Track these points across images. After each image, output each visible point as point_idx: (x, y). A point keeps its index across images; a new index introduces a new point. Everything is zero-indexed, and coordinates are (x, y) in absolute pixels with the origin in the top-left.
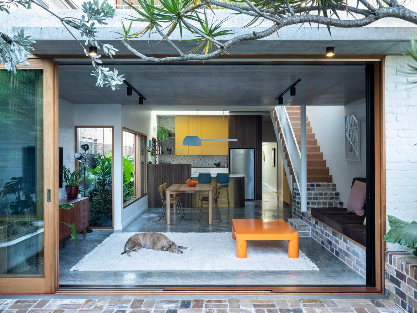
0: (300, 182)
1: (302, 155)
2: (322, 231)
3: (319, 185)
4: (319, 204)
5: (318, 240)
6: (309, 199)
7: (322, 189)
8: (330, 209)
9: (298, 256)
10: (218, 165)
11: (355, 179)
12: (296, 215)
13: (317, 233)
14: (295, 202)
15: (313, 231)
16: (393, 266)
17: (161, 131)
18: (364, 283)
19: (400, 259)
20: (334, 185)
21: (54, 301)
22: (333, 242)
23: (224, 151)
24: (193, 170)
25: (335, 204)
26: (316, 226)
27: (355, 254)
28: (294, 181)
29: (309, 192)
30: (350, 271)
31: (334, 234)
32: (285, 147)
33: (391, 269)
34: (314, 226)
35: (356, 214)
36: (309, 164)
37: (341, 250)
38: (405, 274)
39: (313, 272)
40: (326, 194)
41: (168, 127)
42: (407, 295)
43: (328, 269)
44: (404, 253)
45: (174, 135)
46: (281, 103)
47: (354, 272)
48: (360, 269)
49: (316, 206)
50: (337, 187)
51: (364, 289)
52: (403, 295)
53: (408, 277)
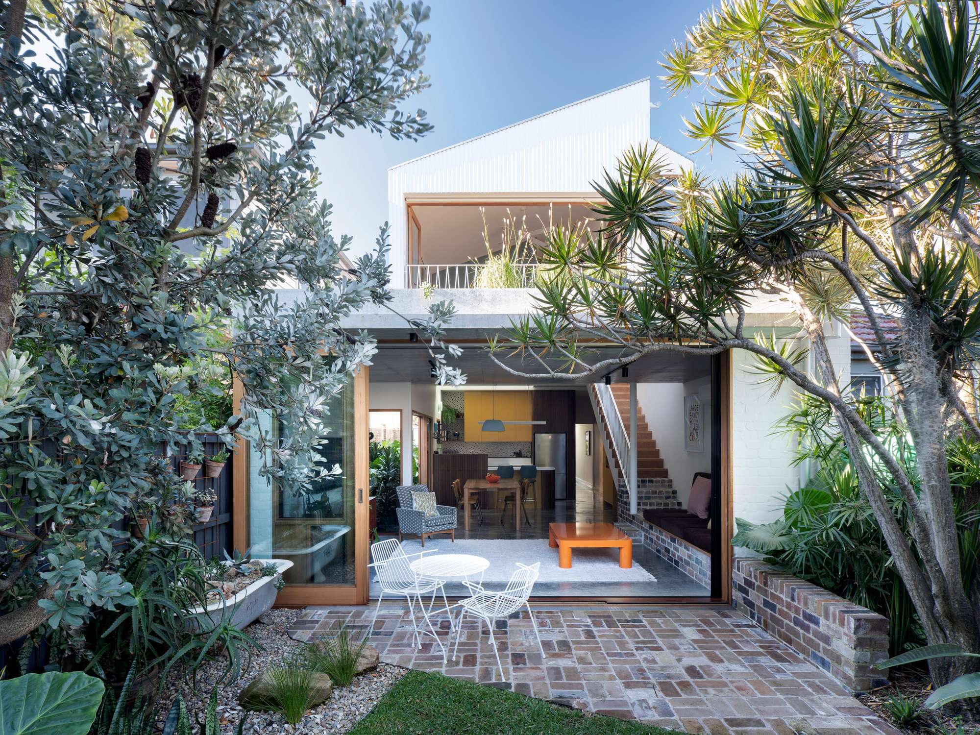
0: (628, 477)
1: (631, 445)
2: (657, 537)
3: (651, 481)
4: (651, 504)
5: (653, 548)
6: (639, 498)
7: (656, 486)
8: (665, 510)
9: (631, 567)
10: (519, 455)
11: (697, 475)
12: (624, 518)
13: (651, 540)
14: (622, 502)
15: (646, 537)
16: (740, 573)
17: (447, 410)
18: (709, 594)
19: (748, 565)
20: (671, 481)
21: (371, 612)
22: (672, 549)
23: (527, 437)
24: (490, 461)
25: (672, 504)
26: (651, 531)
27: (698, 562)
28: (620, 475)
29: (640, 489)
30: (692, 581)
31: (673, 540)
32: (608, 434)
33: (739, 577)
34: (647, 531)
35: (697, 517)
36: (640, 454)
37: (681, 559)
38: (754, 581)
39: (650, 584)
40: (660, 492)
41: (455, 405)
42: (756, 603)
43: (665, 580)
44: (753, 559)
45: (463, 415)
46: (608, 382)
47: (697, 583)
48: (704, 579)
49: (648, 508)
50: (674, 483)
51: (709, 600)
52: (751, 604)
53: (757, 584)
